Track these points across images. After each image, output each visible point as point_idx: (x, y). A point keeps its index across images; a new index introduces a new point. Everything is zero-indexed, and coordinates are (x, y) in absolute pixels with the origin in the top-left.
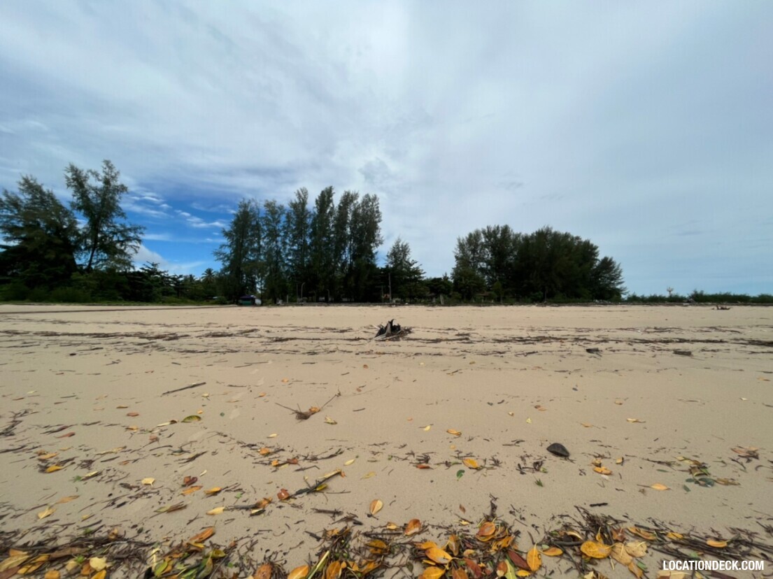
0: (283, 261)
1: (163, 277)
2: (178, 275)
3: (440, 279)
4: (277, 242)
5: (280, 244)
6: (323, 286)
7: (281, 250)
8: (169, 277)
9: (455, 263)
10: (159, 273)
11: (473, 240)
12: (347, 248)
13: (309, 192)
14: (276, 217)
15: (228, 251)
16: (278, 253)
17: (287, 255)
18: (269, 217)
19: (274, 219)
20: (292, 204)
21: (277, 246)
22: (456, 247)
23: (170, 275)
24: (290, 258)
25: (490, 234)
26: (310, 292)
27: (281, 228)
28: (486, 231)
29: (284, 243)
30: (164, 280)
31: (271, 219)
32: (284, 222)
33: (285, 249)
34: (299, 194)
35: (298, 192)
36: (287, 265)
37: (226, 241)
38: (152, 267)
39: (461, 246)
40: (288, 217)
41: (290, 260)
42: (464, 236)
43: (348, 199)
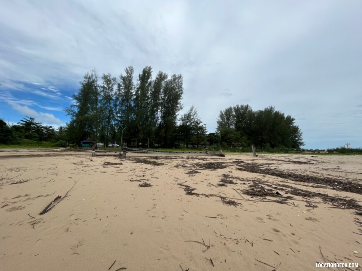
0: (114, 117)
1: (38, 127)
2: (49, 126)
4: (110, 103)
5: (112, 106)
6: (143, 135)
7: (113, 109)
8: (42, 127)
9: (217, 126)
10: (35, 124)
11: (228, 112)
12: (159, 110)
13: (134, 70)
14: (110, 86)
15: (76, 110)
16: (111, 111)
17: (117, 113)
18: (106, 86)
19: (109, 88)
20: (122, 77)
21: (110, 107)
22: (219, 116)
23: (42, 126)
24: (119, 115)
25: (237, 110)
26: (132, 139)
27: (113, 94)
28: (236, 107)
29: (116, 105)
30: (39, 130)
31: (107, 88)
32: (116, 90)
33: (116, 109)
34: (127, 70)
35: (127, 69)
36: (117, 120)
37: (75, 102)
38: (29, 120)
39: (222, 116)
40: (119, 86)
41: (118, 116)
42: (223, 110)
43: (162, 77)
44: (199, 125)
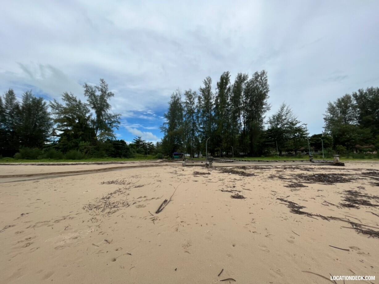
0: (197, 129)
1: (144, 144)
2: (150, 142)
3: (321, 135)
4: (193, 116)
5: (195, 118)
6: (226, 144)
7: (196, 121)
8: (146, 144)
9: (325, 124)
10: (142, 142)
12: (241, 116)
13: (212, 79)
14: (192, 100)
15: (167, 126)
16: (194, 124)
17: (199, 125)
18: (188, 101)
19: (191, 102)
20: (201, 89)
21: (193, 119)
23: (146, 142)
24: (201, 126)
25: (362, 96)
26: (216, 149)
27: (195, 107)
29: (198, 117)
30: (144, 145)
31: (189, 102)
32: (197, 103)
33: (198, 121)
34: (206, 82)
35: (205, 80)
36: (200, 131)
37: (166, 120)
38: (138, 138)
40: (199, 98)
41: (201, 128)
43: (241, 79)
44: (295, 126)
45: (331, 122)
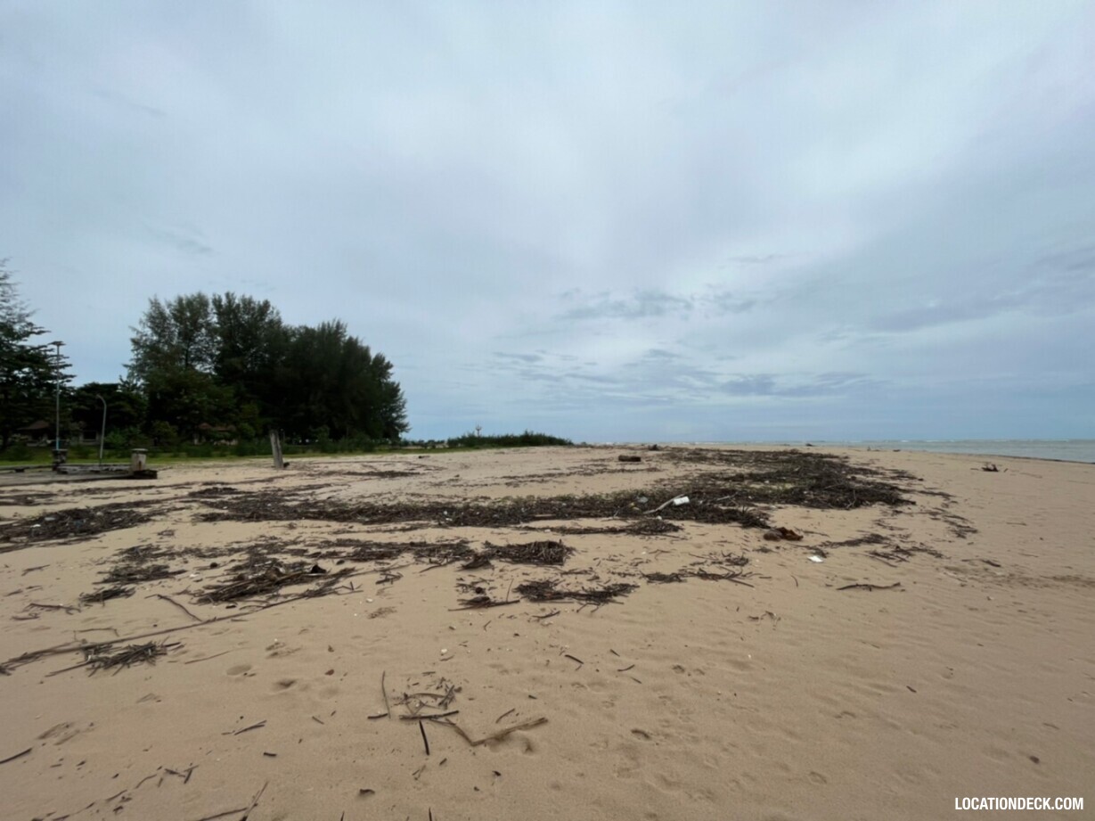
3: (114, 386)
9: (133, 355)
11: (190, 311)
22: (144, 318)
25: (228, 311)
28: (224, 301)
39: (157, 320)
42: (168, 298)
45: (151, 356)
